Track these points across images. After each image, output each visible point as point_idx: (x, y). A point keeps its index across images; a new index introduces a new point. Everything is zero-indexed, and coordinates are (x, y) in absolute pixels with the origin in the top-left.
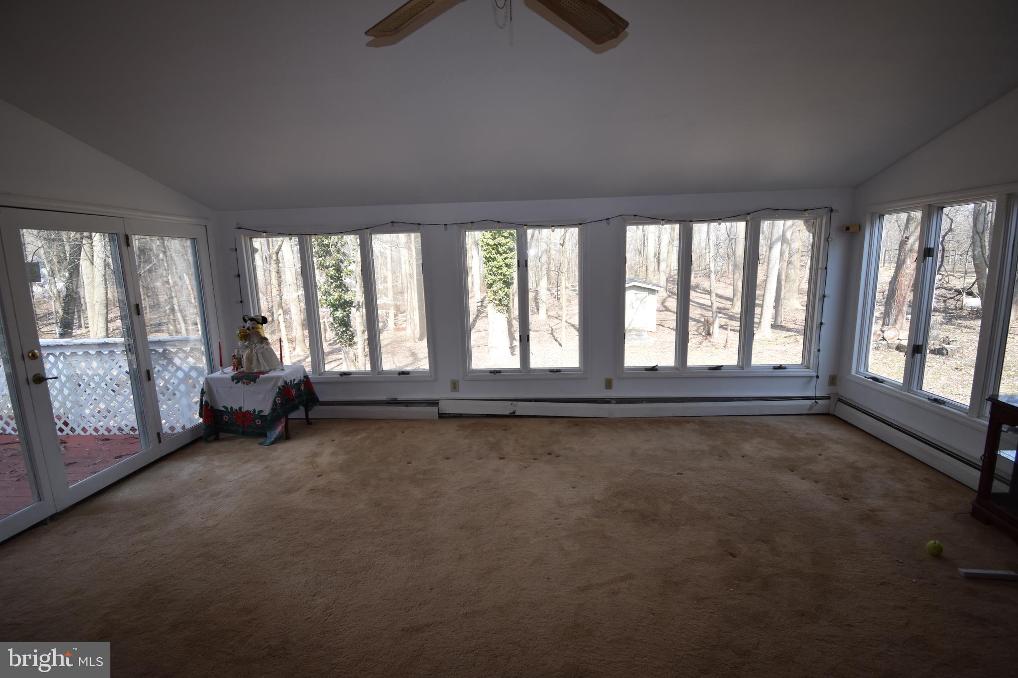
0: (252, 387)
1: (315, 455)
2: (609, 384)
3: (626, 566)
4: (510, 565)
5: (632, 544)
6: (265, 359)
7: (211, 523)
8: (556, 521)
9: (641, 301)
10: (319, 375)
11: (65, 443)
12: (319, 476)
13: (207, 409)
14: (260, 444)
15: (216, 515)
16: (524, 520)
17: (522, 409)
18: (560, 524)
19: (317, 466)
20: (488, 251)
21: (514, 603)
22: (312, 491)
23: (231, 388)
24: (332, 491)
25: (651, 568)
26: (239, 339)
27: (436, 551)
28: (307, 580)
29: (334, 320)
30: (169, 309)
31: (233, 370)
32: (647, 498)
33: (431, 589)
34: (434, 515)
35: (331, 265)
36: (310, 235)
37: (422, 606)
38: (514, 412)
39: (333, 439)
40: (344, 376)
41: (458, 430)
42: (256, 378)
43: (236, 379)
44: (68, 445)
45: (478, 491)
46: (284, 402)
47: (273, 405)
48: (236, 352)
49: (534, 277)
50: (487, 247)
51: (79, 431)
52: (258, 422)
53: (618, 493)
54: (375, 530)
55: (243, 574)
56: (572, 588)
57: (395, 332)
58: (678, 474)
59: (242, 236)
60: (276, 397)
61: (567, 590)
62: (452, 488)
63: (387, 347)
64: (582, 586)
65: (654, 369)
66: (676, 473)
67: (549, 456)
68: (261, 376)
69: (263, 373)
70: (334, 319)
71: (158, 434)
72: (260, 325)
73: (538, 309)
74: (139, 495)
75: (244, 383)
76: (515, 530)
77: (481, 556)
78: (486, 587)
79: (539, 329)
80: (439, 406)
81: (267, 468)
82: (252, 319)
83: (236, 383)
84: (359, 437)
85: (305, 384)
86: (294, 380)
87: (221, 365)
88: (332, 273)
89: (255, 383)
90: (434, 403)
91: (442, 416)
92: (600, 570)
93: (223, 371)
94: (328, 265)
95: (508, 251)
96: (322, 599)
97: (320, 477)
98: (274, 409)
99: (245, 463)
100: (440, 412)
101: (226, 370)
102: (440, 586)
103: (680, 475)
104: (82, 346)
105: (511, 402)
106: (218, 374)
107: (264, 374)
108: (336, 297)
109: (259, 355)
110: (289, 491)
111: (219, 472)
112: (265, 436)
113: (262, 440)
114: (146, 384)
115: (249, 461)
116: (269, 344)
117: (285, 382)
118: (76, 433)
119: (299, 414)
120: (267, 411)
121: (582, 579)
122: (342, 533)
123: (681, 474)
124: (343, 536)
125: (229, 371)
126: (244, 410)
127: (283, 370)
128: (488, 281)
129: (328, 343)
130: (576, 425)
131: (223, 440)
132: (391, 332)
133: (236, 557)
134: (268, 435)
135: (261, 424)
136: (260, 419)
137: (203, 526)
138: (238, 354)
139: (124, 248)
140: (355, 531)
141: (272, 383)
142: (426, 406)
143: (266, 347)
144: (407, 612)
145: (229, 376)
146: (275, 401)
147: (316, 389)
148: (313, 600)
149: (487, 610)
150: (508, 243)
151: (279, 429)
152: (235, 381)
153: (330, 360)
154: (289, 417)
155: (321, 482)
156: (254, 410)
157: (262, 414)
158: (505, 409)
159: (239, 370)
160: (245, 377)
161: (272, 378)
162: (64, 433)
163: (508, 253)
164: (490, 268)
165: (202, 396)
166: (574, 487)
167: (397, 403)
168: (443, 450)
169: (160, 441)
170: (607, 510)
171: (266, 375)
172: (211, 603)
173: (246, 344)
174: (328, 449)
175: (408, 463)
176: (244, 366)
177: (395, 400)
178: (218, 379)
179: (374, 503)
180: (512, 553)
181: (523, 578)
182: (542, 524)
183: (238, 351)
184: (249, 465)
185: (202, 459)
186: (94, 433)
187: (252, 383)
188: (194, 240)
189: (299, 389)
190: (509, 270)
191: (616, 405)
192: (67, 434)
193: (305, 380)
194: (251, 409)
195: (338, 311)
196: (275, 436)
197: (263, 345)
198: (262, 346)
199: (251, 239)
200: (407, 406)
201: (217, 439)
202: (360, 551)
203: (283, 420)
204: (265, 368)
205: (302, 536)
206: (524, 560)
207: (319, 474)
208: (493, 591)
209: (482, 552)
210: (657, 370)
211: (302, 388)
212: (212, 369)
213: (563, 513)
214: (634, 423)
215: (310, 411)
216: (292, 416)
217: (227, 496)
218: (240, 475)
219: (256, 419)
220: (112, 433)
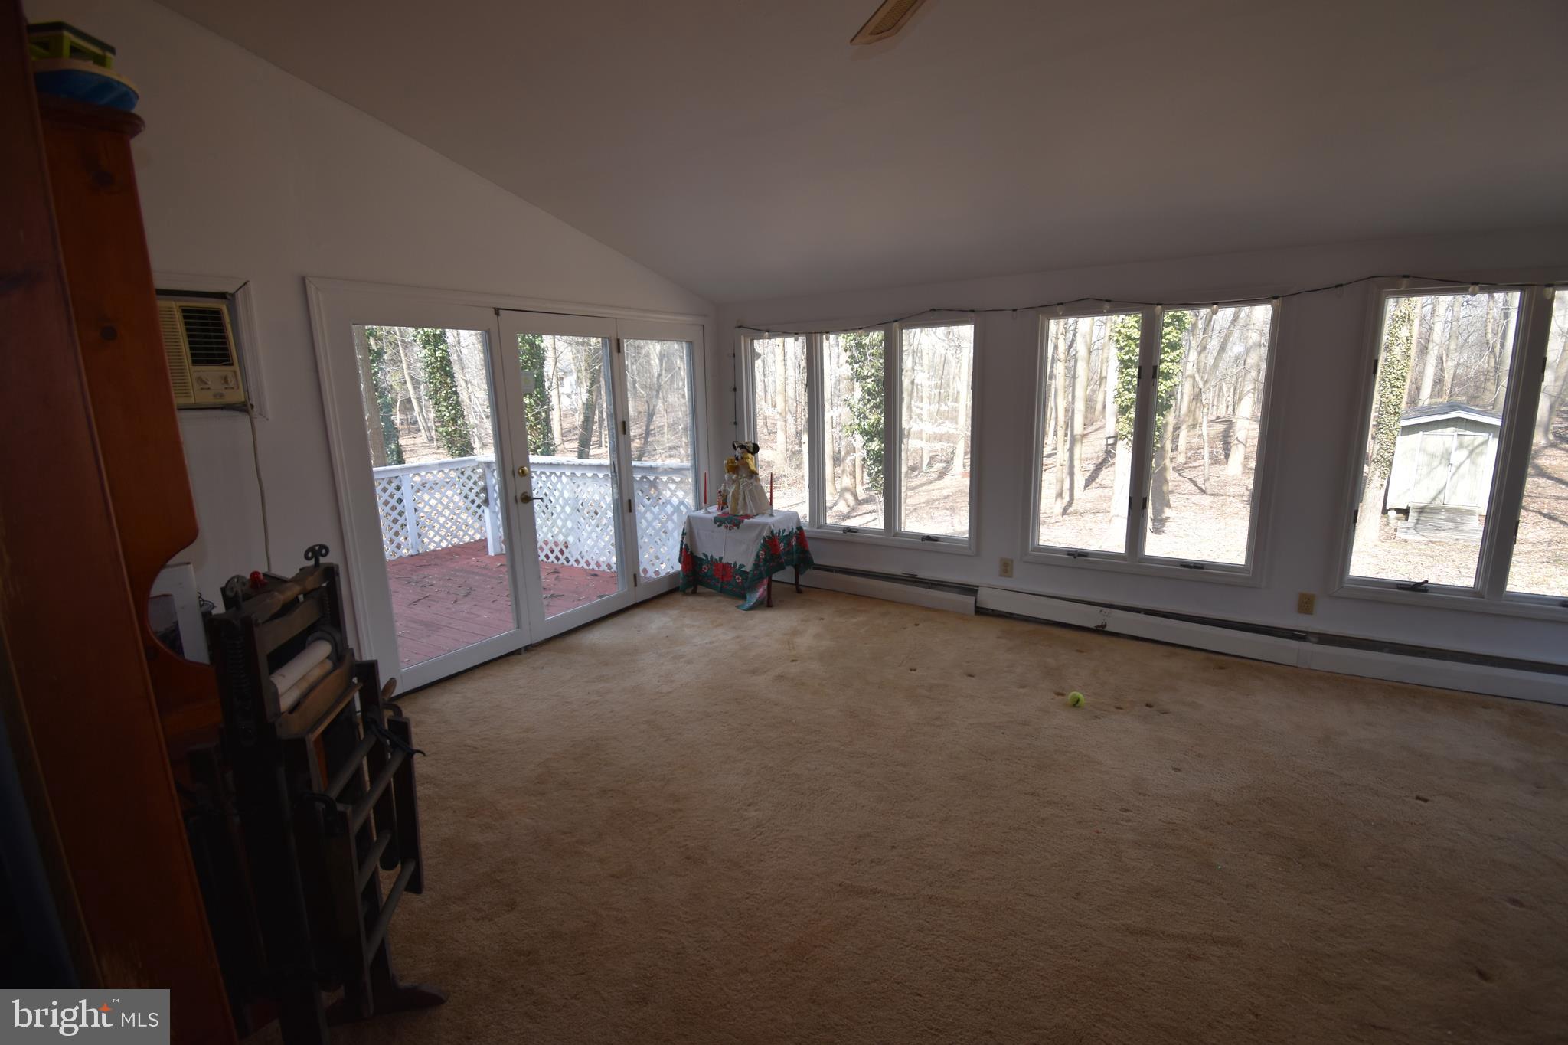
0: (734, 533)
1: (795, 633)
2: (1306, 605)
3: (1232, 923)
4: (1020, 854)
5: (1258, 892)
6: (754, 500)
7: (665, 689)
8: (1124, 813)
9: (1471, 452)
10: (818, 528)
11: (558, 573)
12: (793, 661)
13: (689, 556)
14: (738, 607)
15: (672, 681)
16: (1065, 797)
17: (1118, 622)
18: (1129, 821)
19: (794, 648)
20: (1127, 348)
21: (1009, 908)
22: (781, 677)
23: (713, 531)
24: (803, 684)
25: (1284, 941)
26: (726, 471)
27: (915, 799)
28: (745, 785)
29: (868, 454)
30: (682, 429)
31: (718, 509)
32: (1325, 824)
33: (893, 847)
34: (927, 750)
35: (870, 374)
36: (822, 334)
37: (873, 864)
38: (1104, 626)
39: (822, 617)
40: (848, 533)
41: (998, 638)
42: (740, 523)
43: (719, 521)
44: (560, 575)
45: (1003, 733)
46: (768, 558)
47: (756, 560)
48: (722, 488)
49: (1232, 396)
50: (1126, 343)
51: (572, 562)
52: (738, 579)
53: (1264, 801)
54: (842, 748)
55: (683, 756)
56: (1115, 922)
57: (963, 478)
58: (1418, 798)
59: (742, 337)
60: (760, 550)
61: (1105, 922)
62: (965, 719)
63: (946, 501)
64: (1134, 926)
65: (1420, 588)
66: (1415, 795)
67: (1148, 708)
68: (746, 520)
69: (748, 517)
70: (868, 452)
71: (635, 576)
72: (750, 455)
73: (1227, 456)
74: (606, 641)
75: (727, 527)
76: (1045, 807)
77: (978, 827)
78: (972, 872)
79: (1222, 492)
80: (978, 596)
81: (738, 637)
82: (742, 447)
83: (719, 526)
84: (855, 620)
85: (797, 538)
86: (784, 530)
87: (705, 502)
88: (870, 386)
89: (738, 528)
90: (971, 590)
91: (981, 611)
92: (1178, 913)
93: (706, 510)
94: (866, 374)
95: (1166, 349)
96: (758, 812)
97: (794, 663)
98: (756, 566)
99: (716, 626)
100: (978, 605)
101: (710, 509)
102: (906, 848)
103: (1421, 802)
104: (581, 467)
105: (1101, 608)
106: (701, 513)
107: (749, 519)
108: (872, 421)
109: (747, 493)
110: (754, 672)
111: (688, 631)
112: (744, 598)
113: (741, 602)
114: (627, 516)
115: (721, 625)
116: (759, 480)
117: (772, 532)
118: (570, 563)
119: (786, 575)
120: (748, 568)
121: (1139, 915)
122: (800, 740)
123: (1426, 801)
124: (801, 743)
125: (714, 510)
126: (724, 561)
127: (772, 515)
128: (1122, 401)
129: (866, 486)
130: (1222, 668)
131: (700, 595)
132: (956, 477)
133: (680, 734)
134: (748, 597)
135: (741, 582)
136: (741, 576)
137: (657, 690)
138: (725, 490)
139: (615, 354)
140: (815, 742)
141: (757, 532)
142: (959, 593)
143: (754, 483)
144: (853, 864)
145: (711, 516)
146: (758, 556)
147: (811, 546)
148: (746, 810)
149: (964, 903)
150: (1169, 334)
151: (760, 592)
152: (718, 523)
153: (864, 512)
154: (774, 578)
155: (794, 669)
156: (735, 564)
157: (743, 569)
158: (1090, 617)
159: (724, 511)
160: (730, 521)
161: (757, 525)
162: (560, 562)
163: (1167, 352)
164: (1129, 378)
165: (683, 538)
166: (1176, 770)
167: (916, 582)
168: (968, 662)
169: (636, 585)
170: (1229, 823)
171: (751, 520)
172: (643, 777)
173: (733, 478)
174: (814, 628)
175: (911, 670)
176: (729, 507)
177: (914, 576)
178: (701, 519)
179: (851, 712)
180: (1030, 837)
181: (1036, 880)
182: (1095, 811)
183: (725, 486)
184: (719, 631)
185: (674, 613)
186: (586, 567)
187: (735, 528)
188: (689, 343)
189: (789, 544)
190: (1164, 382)
191: (1315, 645)
192: (562, 563)
193: (798, 532)
194: (732, 562)
195: (874, 441)
196: (754, 600)
197: (752, 480)
198: (750, 482)
199: (752, 340)
200: (930, 588)
201: (694, 593)
202: (816, 769)
203: (765, 581)
204: (752, 511)
205: (754, 730)
206: (1046, 854)
207: (794, 659)
208: (982, 881)
209: (982, 822)
210: (1425, 590)
211: (794, 542)
212: (698, 507)
213: (1141, 805)
214: (1350, 686)
215: (802, 574)
216: (776, 577)
217: (689, 662)
218: (707, 641)
219: (736, 575)
220: (601, 569)
